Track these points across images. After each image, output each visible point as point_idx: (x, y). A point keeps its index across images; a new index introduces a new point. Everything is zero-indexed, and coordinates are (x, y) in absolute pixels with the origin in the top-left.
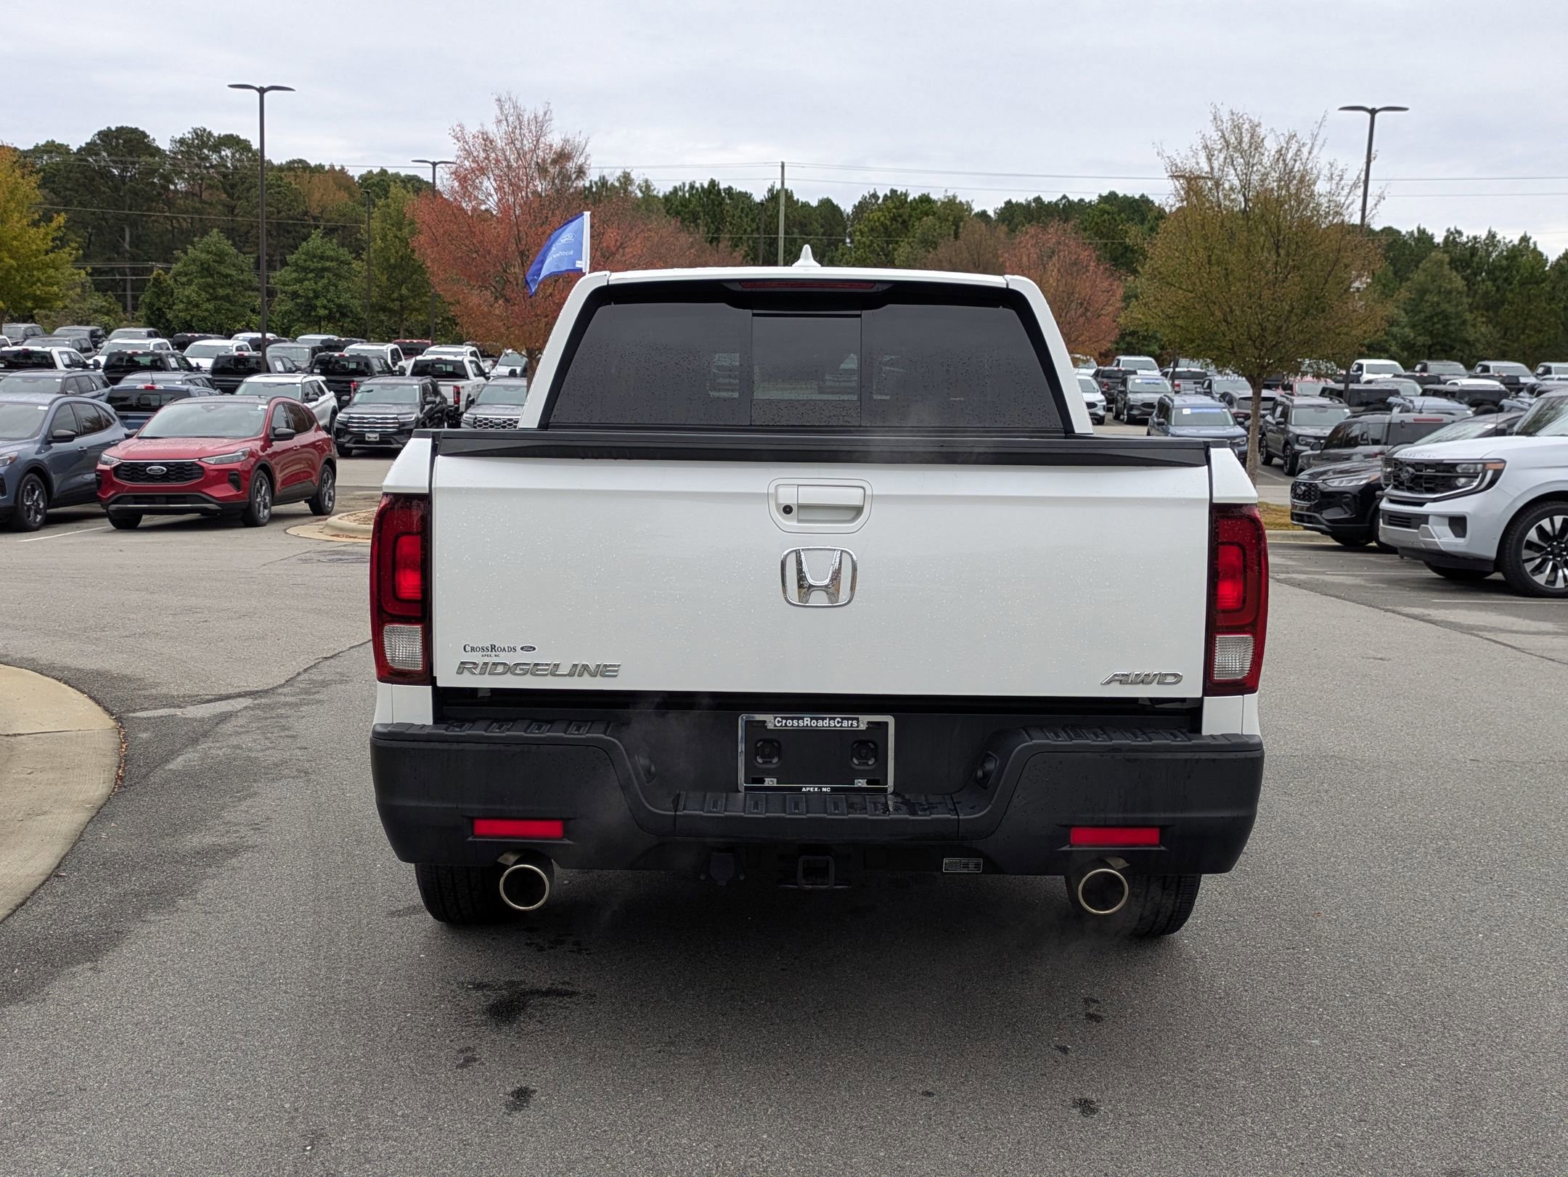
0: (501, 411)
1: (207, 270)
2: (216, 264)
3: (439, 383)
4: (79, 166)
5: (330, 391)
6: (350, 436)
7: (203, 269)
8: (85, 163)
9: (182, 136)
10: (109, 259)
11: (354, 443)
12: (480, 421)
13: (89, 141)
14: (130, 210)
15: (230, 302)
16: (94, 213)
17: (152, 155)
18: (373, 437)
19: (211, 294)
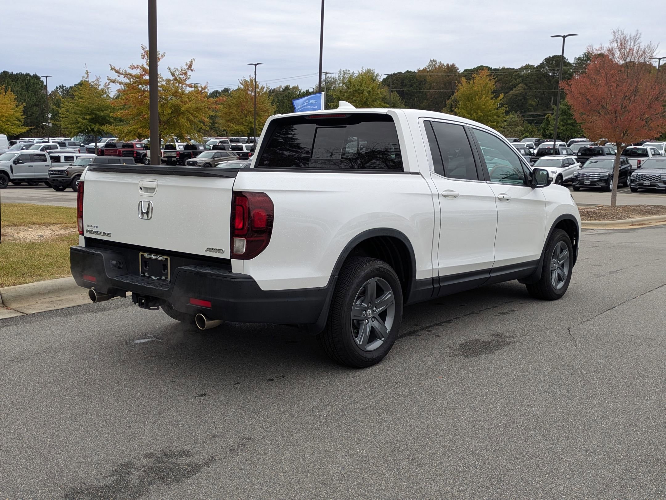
0: (651, 172)
1: (565, 112)
2: (568, 110)
3: (629, 159)
4: (536, 73)
5: (578, 162)
6: (578, 182)
7: (563, 113)
8: (539, 72)
9: (579, 56)
10: (544, 110)
11: (579, 185)
12: (640, 176)
13: (541, 62)
14: (554, 90)
15: (573, 126)
16: (539, 92)
17: (566, 66)
18: (587, 182)
19: (565, 123)
